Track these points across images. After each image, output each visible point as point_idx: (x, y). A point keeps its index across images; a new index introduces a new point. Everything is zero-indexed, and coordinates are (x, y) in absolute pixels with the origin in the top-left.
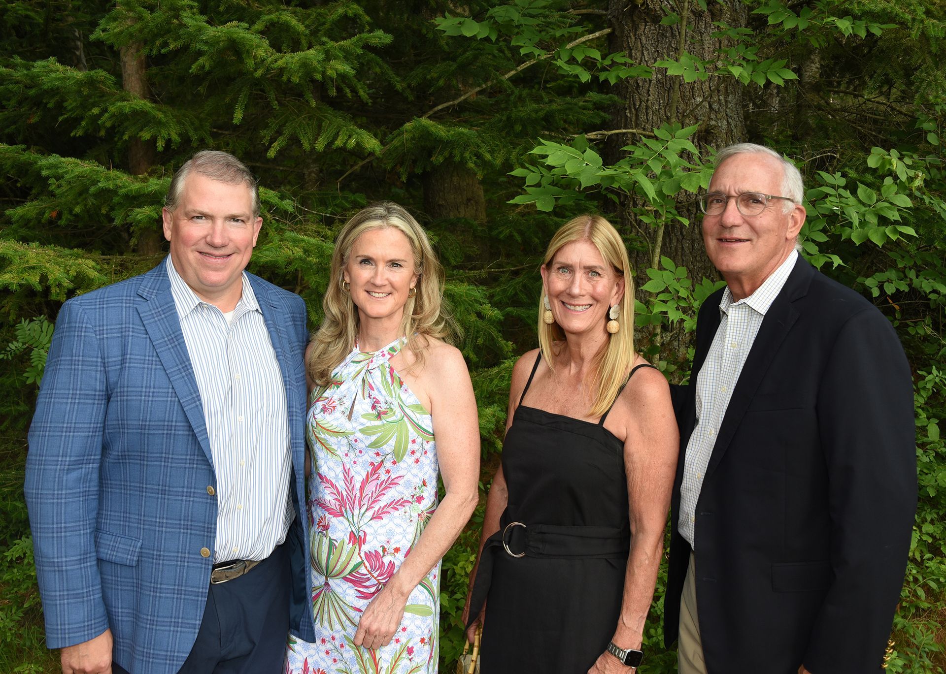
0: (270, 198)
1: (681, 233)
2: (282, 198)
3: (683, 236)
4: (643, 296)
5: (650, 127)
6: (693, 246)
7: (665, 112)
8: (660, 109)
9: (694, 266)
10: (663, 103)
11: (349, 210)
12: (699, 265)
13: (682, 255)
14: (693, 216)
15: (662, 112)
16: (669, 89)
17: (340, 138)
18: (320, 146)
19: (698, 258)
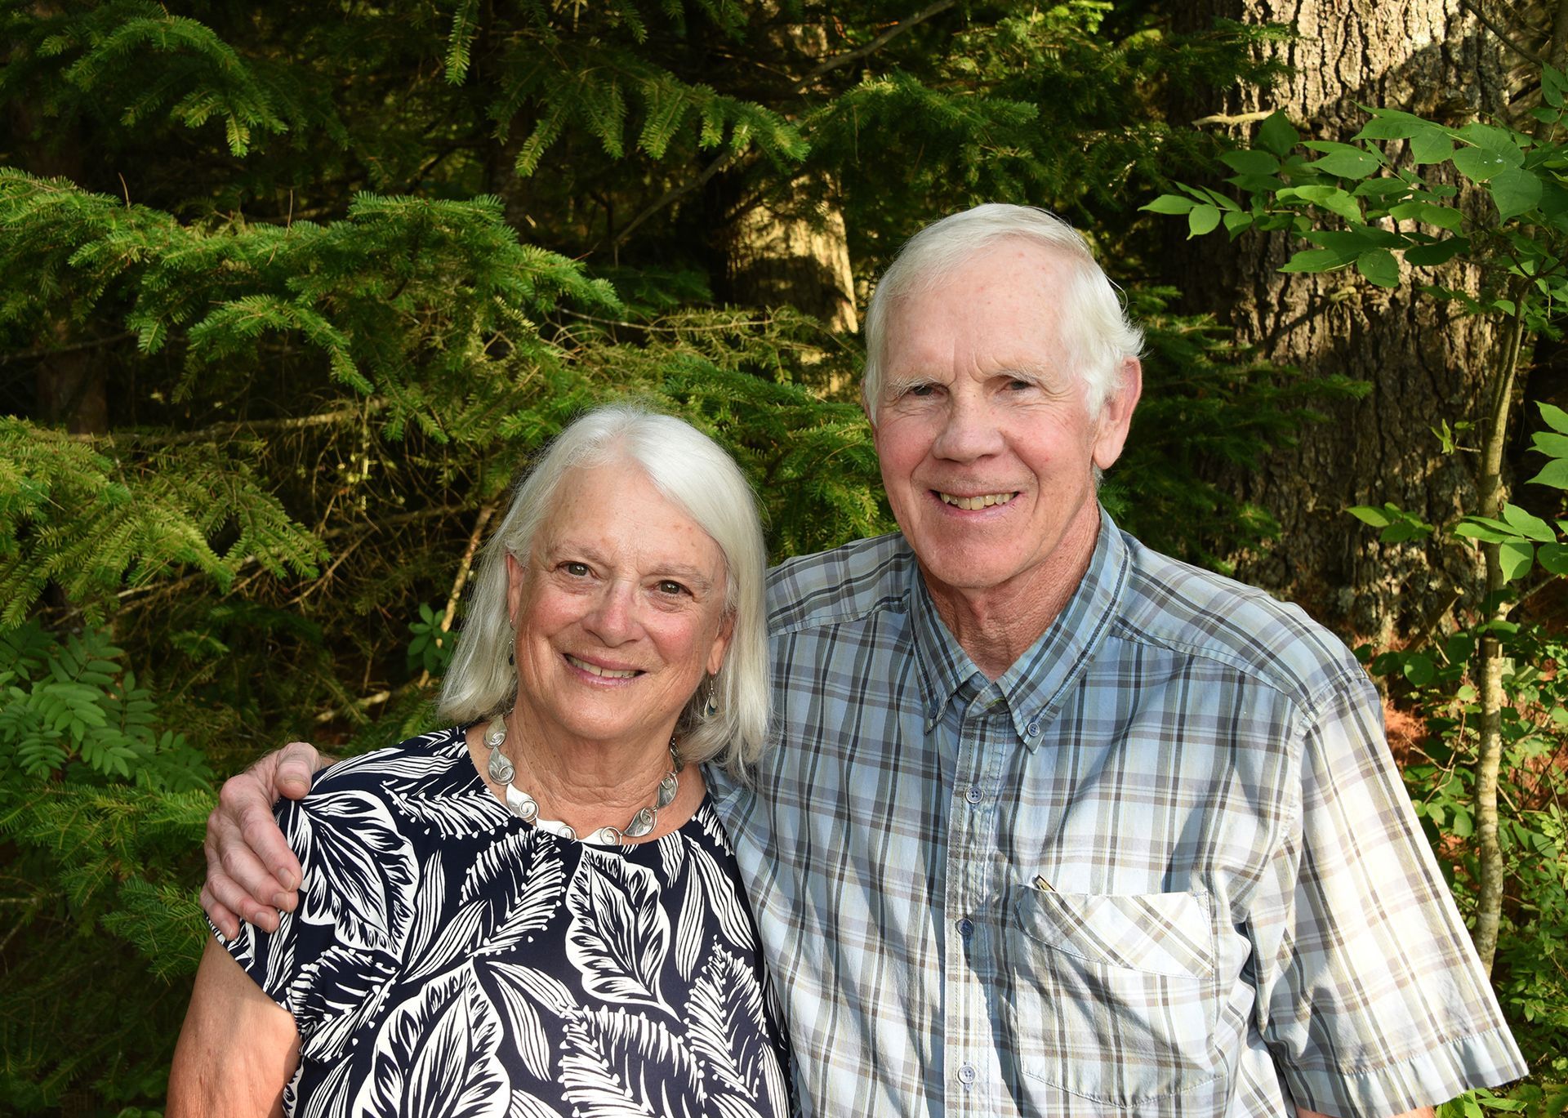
0: (566, 273)
1: (1376, 355)
2: (588, 275)
3: (1380, 362)
4: (1282, 503)
5: (1298, 109)
6: (1403, 385)
7: (1337, 71)
8: (1323, 64)
9: (1406, 431)
10: (1334, 50)
11: (674, 310)
12: (1418, 428)
13: (1377, 407)
14: (1404, 315)
15: (1329, 71)
16: (1348, 17)
17: (708, 123)
18: (656, 143)
19: (1415, 413)
